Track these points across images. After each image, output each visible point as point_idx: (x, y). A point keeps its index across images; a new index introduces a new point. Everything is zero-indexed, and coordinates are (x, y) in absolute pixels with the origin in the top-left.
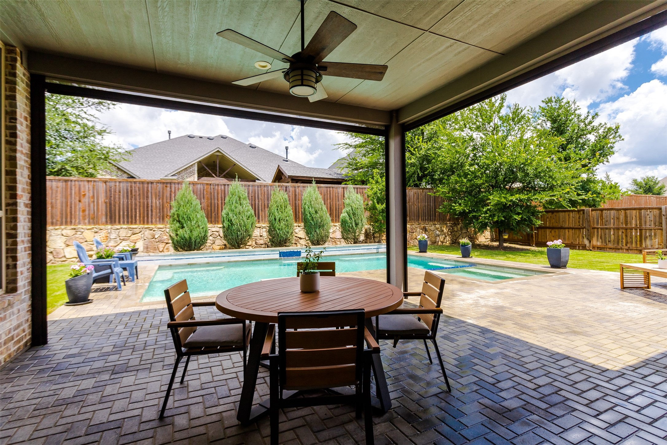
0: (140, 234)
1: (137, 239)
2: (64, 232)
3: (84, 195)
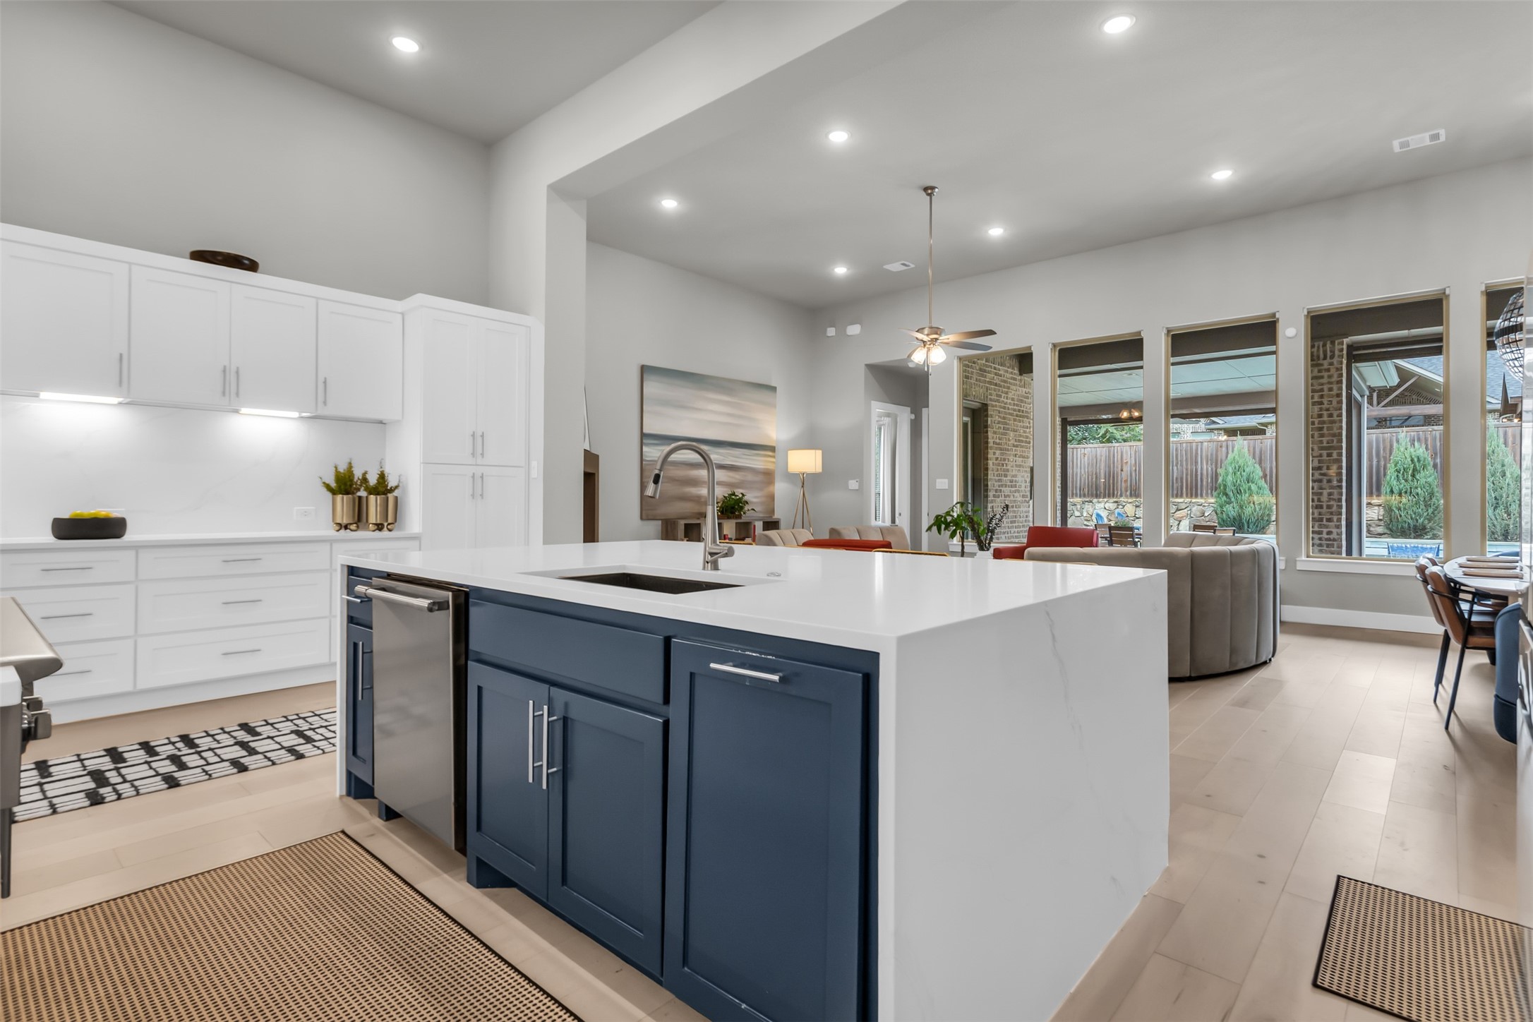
0: (1186, 510)
1: (1182, 517)
2: (1107, 506)
3: (1127, 463)
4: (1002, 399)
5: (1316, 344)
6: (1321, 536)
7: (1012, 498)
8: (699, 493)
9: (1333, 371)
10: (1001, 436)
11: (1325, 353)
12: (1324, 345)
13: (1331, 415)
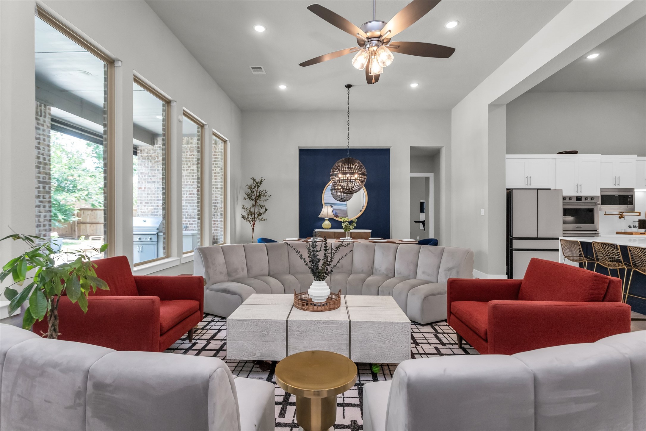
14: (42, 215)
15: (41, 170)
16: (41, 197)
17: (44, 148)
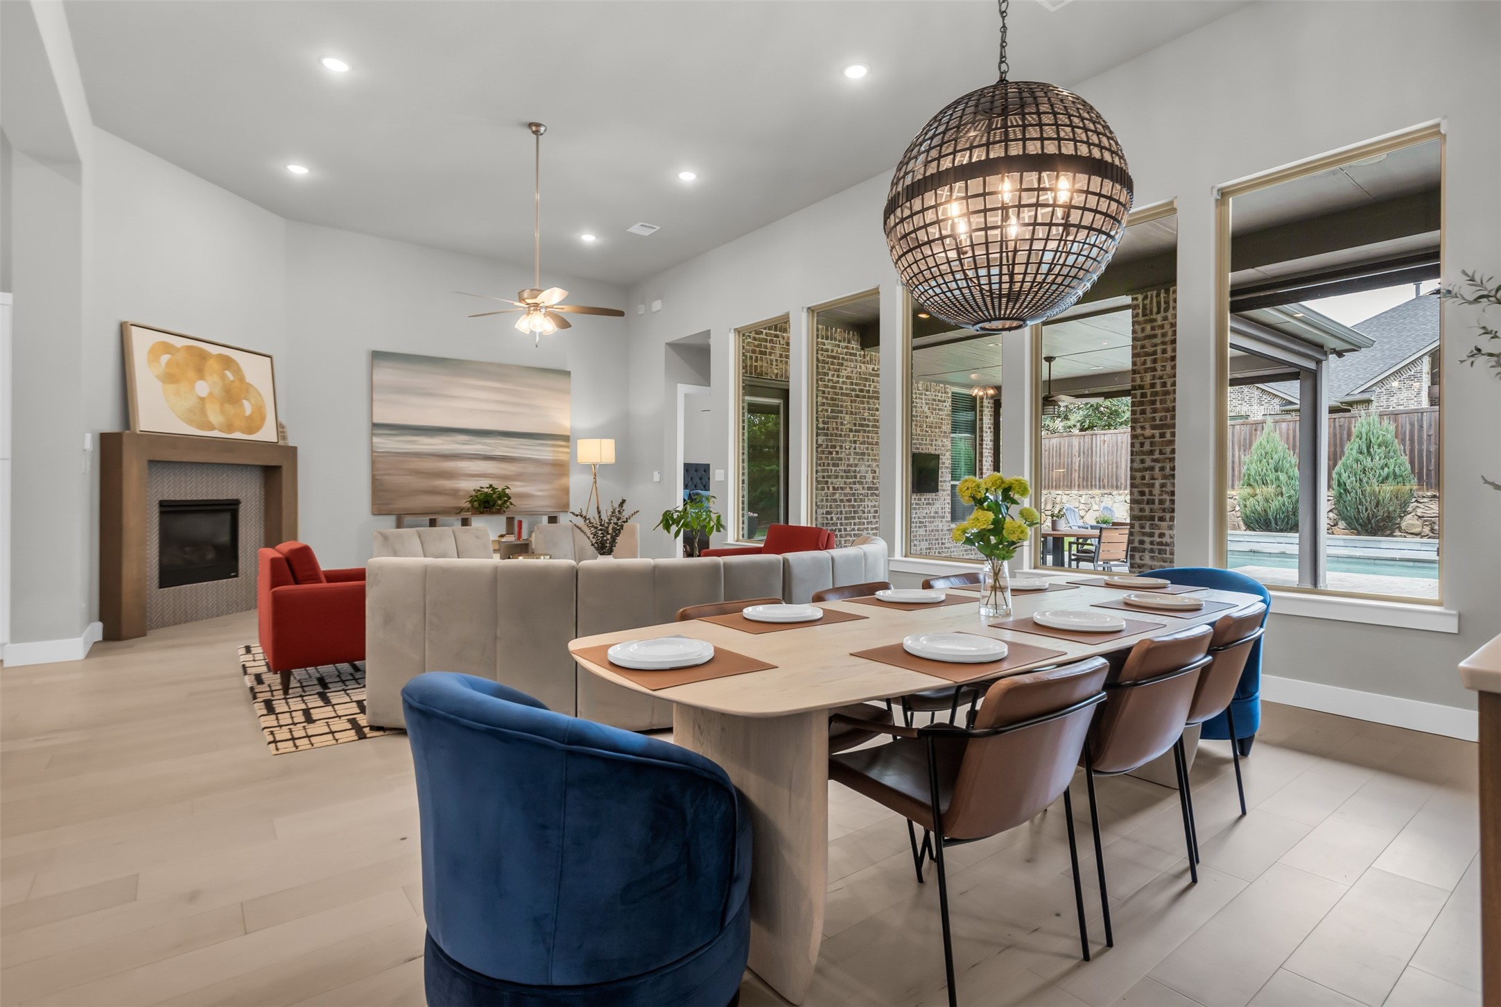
4: (830, 377)
5: (1149, 294)
6: (1152, 539)
7: (848, 491)
8: (457, 486)
9: (1167, 327)
10: (827, 420)
11: (1159, 303)
12: (1158, 295)
13: (1164, 385)
14: (1157, 483)
15: (1158, 405)
16: (1157, 452)
17: (1163, 366)
